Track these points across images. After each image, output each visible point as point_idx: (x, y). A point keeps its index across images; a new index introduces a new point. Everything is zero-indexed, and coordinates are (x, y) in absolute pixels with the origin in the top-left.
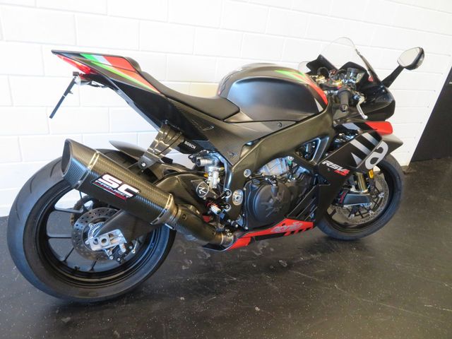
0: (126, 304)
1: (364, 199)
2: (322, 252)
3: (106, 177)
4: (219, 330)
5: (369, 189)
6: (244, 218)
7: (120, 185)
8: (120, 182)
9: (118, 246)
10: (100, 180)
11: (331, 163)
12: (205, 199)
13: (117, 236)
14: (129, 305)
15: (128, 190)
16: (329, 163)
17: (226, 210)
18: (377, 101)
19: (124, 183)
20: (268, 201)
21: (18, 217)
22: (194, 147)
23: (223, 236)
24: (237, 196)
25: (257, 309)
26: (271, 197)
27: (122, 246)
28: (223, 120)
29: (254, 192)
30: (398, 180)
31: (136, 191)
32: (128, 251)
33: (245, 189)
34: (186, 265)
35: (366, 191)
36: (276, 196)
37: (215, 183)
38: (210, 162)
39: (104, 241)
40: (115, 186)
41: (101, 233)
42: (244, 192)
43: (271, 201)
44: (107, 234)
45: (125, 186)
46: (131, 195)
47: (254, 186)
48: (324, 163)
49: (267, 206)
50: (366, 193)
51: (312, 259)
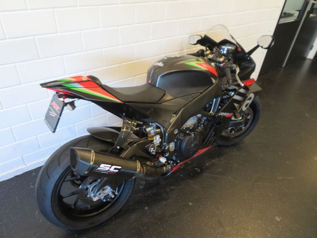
0: (115, 220)
1: (240, 124)
2: (218, 157)
3: (102, 166)
4: (173, 223)
5: (242, 116)
6: (176, 156)
7: (110, 167)
8: (110, 166)
9: (108, 194)
10: (99, 168)
11: (224, 113)
12: (154, 154)
13: (107, 189)
14: (117, 220)
15: (115, 169)
16: (222, 114)
17: (166, 155)
18: (245, 65)
19: (112, 165)
20: (191, 146)
21: (45, 195)
22: (142, 123)
23: (164, 168)
24: (172, 146)
25: (190, 204)
26: (192, 143)
27: (110, 193)
28: (157, 103)
29: (181, 141)
30: (258, 107)
31: (120, 167)
32: (115, 195)
33: (175, 141)
34: (142, 185)
35: (241, 118)
36: (194, 141)
37: (158, 142)
38: (152, 128)
39: (100, 194)
40: (107, 169)
41: (98, 191)
42: (175, 142)
43: (192, 145)
44: (101, 190)
45: (114, 167)
46: (117, 171)
47: (181, 138)
48: (219, 114)
49: (190, 148)
50: (241, 120)
51: (213, 163)
